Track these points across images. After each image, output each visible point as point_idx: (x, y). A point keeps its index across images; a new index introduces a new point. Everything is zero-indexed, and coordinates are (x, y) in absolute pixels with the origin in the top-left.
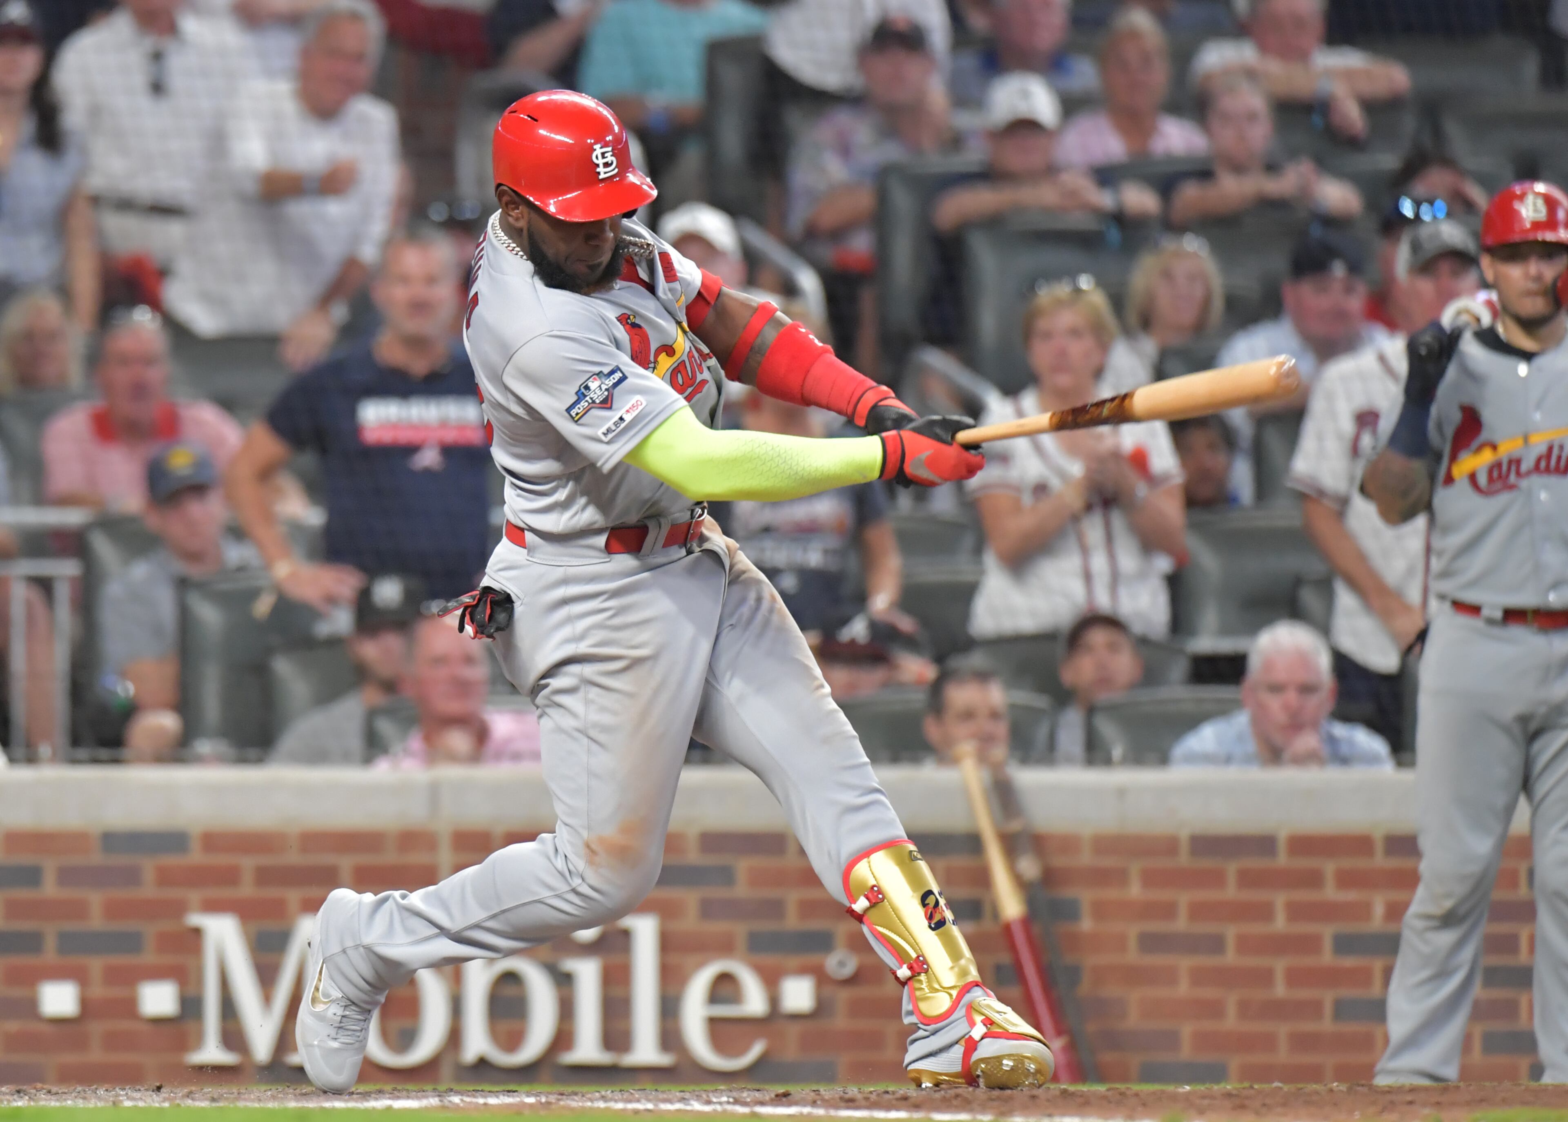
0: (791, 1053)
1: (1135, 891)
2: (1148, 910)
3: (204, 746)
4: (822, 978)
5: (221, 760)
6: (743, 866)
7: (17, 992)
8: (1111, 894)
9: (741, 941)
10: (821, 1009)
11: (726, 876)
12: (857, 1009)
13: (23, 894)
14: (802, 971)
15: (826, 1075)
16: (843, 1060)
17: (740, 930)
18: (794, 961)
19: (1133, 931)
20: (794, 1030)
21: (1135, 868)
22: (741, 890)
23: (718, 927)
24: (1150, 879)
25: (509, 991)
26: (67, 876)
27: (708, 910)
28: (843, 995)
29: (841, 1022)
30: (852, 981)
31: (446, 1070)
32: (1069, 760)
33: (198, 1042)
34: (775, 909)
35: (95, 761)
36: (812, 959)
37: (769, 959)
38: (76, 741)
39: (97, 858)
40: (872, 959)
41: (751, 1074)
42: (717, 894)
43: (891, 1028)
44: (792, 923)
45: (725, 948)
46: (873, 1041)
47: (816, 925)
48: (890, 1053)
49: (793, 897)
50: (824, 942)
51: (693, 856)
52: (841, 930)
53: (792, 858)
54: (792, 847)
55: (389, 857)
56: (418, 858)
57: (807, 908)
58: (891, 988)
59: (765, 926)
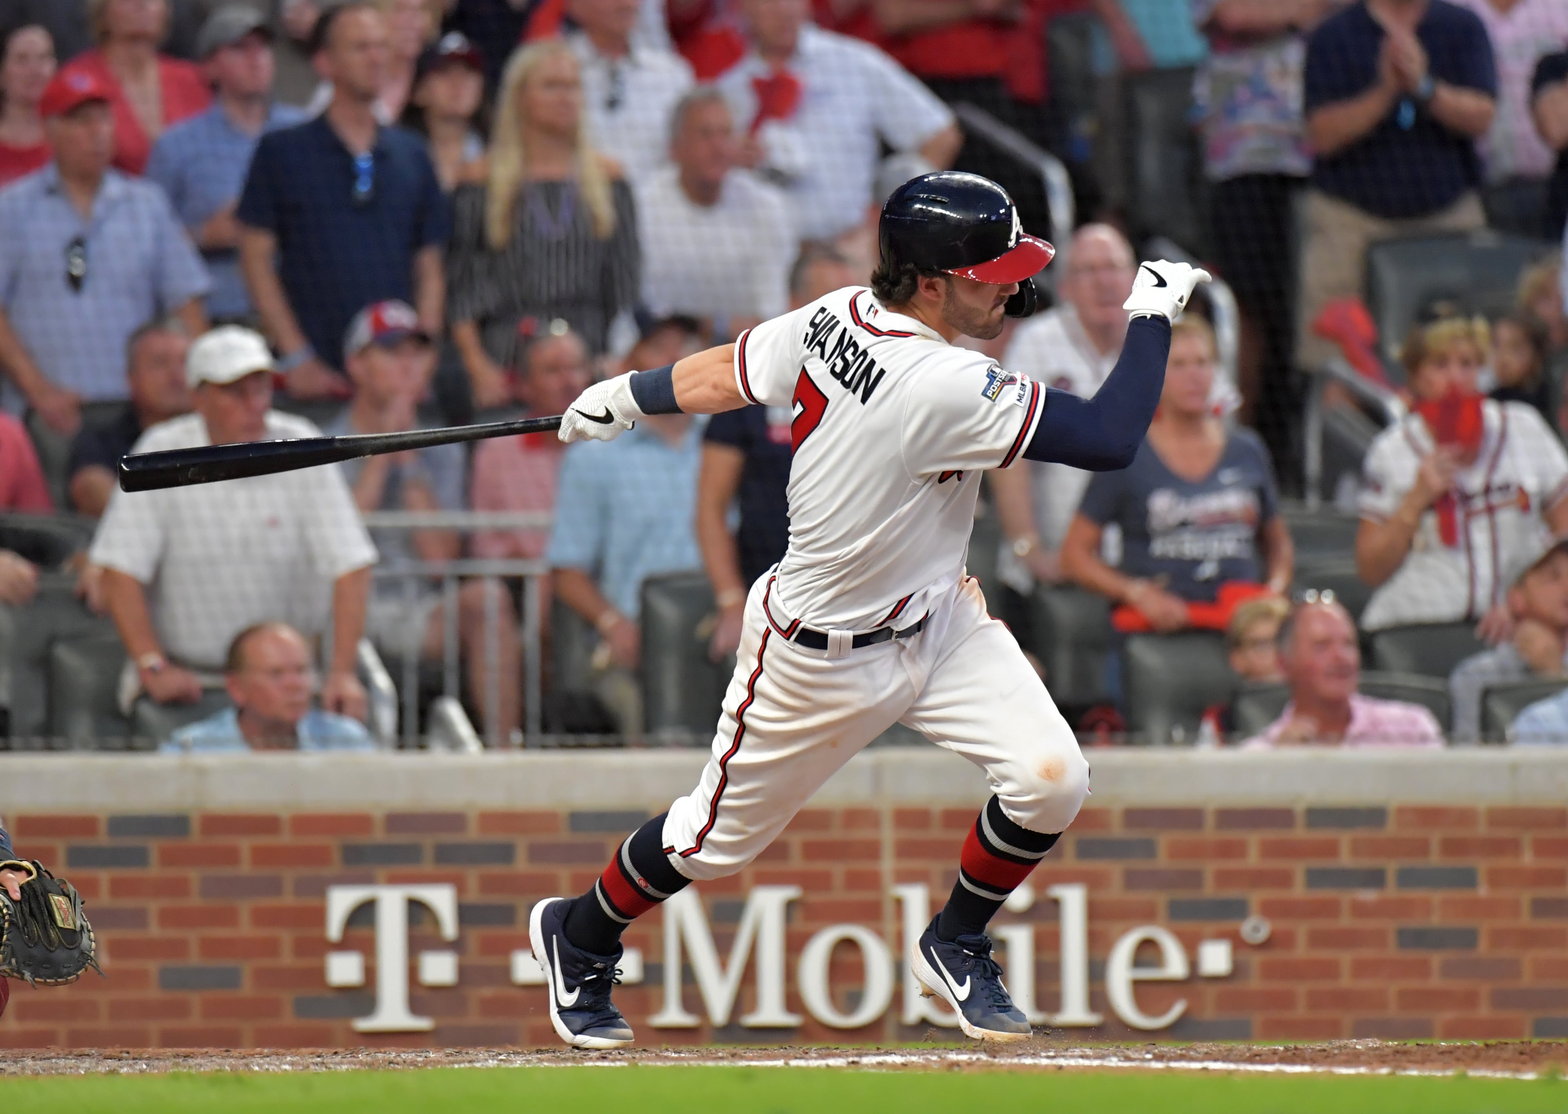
0: (1209, 1013)
1: (1528, 859)
2: (1539, 878)
3: (667, 734)
4: (1238, 944)
5: (680, 745)
6: (1164, 840)
7: (492, 961)
8: (1505, 862)
9: (1162, 908)
10: (1237, 970)
11: (1148, 849)
12: (1270, 971)
13: (497, 869)
14: (1220, 936)
15: (1241, 1032)
16: (1257, 1018)
17: (1161, 899)
18: (1210, 927)
19: (1526, 897)
20: (1211, 991)
21: (1527, 838)
22: (1162, 861)
23: (1140, 896)
24: (1541, 848)
26: (537, 853)
27: (1132, 880)
28: (1256, 960)
29: (1255, 983)
30: (1266, 945)
31: (890, 1029)
32: (1466, 740)
33: (659, 1005)
34: (1194, 879)
35: (563, 746)
36: (1228, 925)
37: (1189, 926)
38: (545, 728)
39: (564, 836)
40: (1284, 925)
41: (1172, 1031)
42: (1140, 864)
43: (1302, 989)
44: (1209, 891)
45: (1147, 915)
46: (1285, 1000)
47: (1231, 893)
48: (1301, 1012)
49: (1210, 868)
50: (1238, 910)
51: (1117, 831)
52: (1255, 897)
53: (1210, 833)
54: (1210, 821)
55: (836, 834)
56: (862, 834)
57: (1224, 878)
58: (1301, 951)
59: (1183, 895)
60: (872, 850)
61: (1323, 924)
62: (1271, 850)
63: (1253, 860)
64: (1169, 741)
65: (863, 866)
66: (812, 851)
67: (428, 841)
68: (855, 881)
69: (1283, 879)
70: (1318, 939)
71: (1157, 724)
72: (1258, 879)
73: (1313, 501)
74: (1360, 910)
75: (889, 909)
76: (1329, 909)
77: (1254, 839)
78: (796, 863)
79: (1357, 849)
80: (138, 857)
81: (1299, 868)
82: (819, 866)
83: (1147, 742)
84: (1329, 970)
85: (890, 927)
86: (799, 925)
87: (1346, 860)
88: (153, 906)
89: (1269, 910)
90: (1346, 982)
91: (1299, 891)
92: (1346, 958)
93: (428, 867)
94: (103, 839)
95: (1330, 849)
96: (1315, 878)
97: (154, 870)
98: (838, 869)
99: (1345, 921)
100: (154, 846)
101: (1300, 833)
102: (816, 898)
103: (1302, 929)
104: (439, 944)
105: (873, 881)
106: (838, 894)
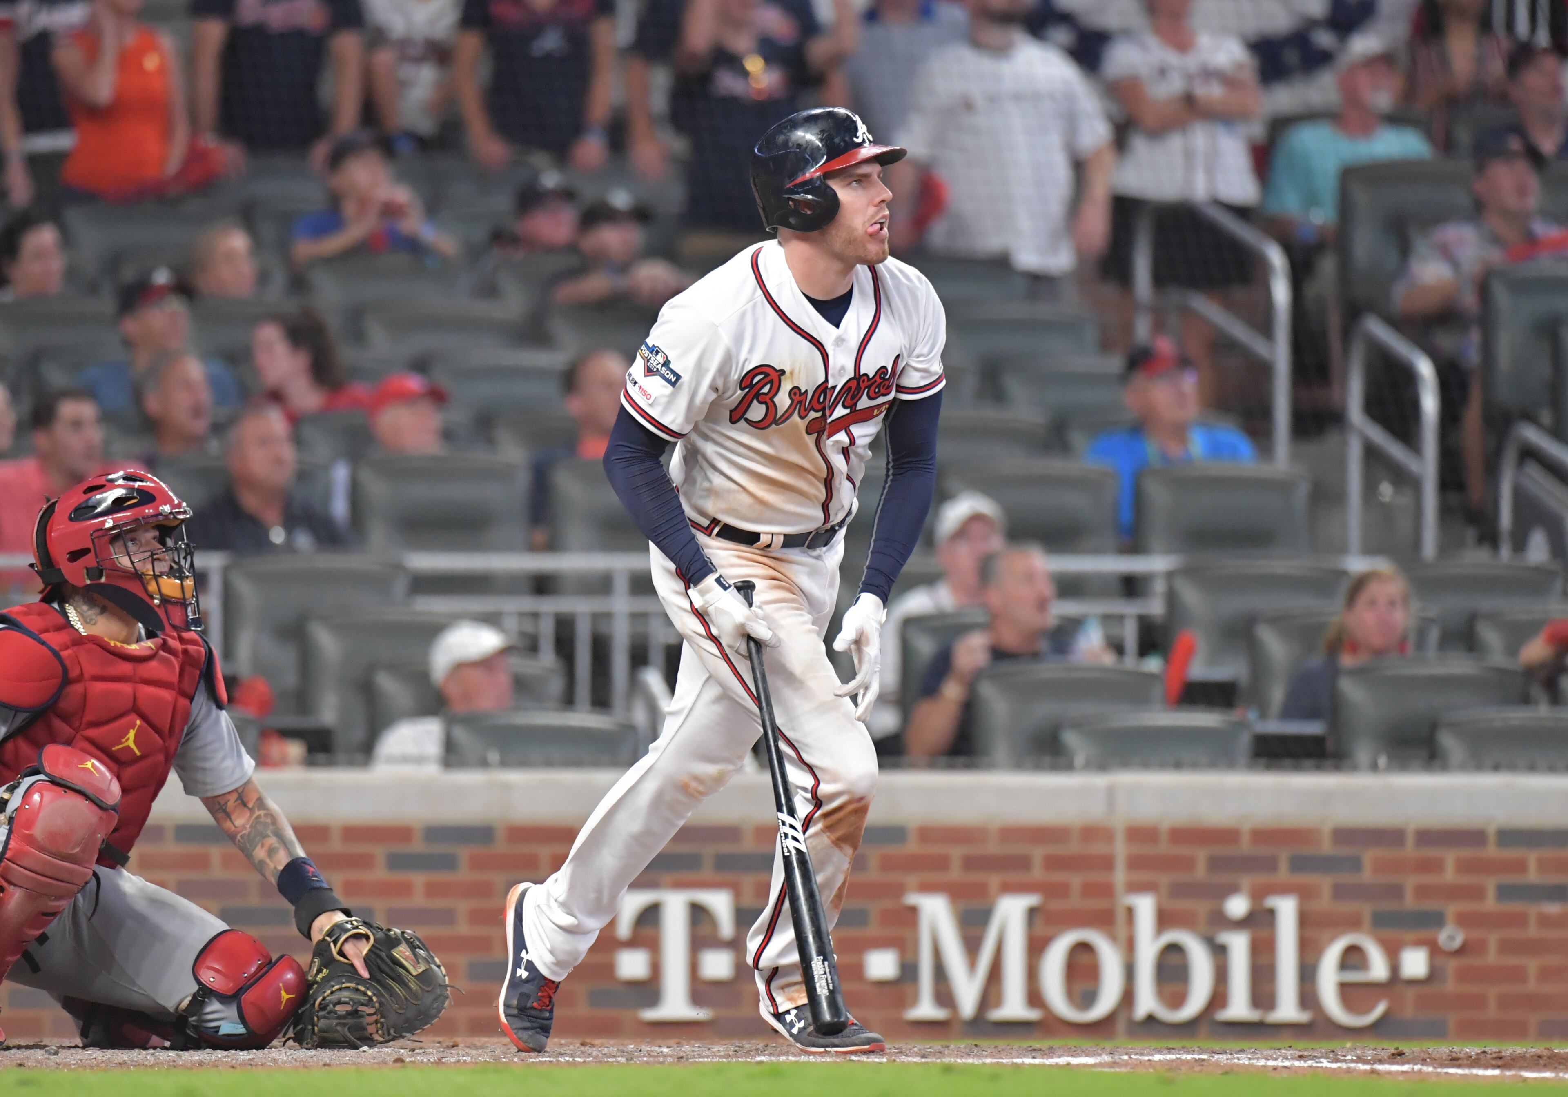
0: (1409, 1012)
4: (1435, 950)
6: (1369, 856)
9: (1367, 919)
10: (1434, 975)
11: (1355, 864)
12: (1463, 975)
14: (1418, 943)
15: (1436, 1031)
16: (1452, 1019)
17: (1366, 909)
18: (1411, 936)
20: (1411, 994)
22: (1367, 875)
23: (1347, 907)
25: (1173, 959)
27: (1339, 892)
28: (1452, 965)
29: (1450, 986)
30: (1462, 951)
31: (1121, 1025)
33: (914, 1000)
34: (1397, 892)
36: (1426, 934)
37: (1390, 934)
40: (1476, 934)
41: (1377, 1029)
42: (1348, 878)
43: (1492, 992)
44: (1410, 902)
45: (1353, 923)
46: (1479, 1002)
47: (1430, 905)
48: (1492, 1012)
49: (1410, 882)
50: (1436, 920)
51: (1327, 848)
52: (1451, 909)
53: (1410, 850)
54: (1410, 840)
55: (1073, 848)
56: (1097, 849)
57: (1422, 891)
58: (1492, 957)
59: (1387, 906)
60: (1107, 863)
61: (1513, 933)
62: (1465, 867)
63: (1450, 875)
64: (1374, 767)
65: (1097, 877)
66: (1053, 863)
67: (709, 851)
68: (1089, 890)
69: (1477, 893)
70: (1506, 947)
71: (1363, 753)
72: (1455, 892)
73: (1505, 552)
74: (1545, 921)
75: (1121, 916)
76: (1519, 920)
77: (1450, 857)
78: (1038, 873)
79: (1543, 865)
80: (449, 863)
81: (1491, 884)
82: (1059, 877)
83: (1354, 768)
84: (1517, 975)
85: (1121, 930)
86: (1040, 930)
87: (1533, 876)
88: (463, 906)
89: (1463, 920)
90: (1532, 985)
91: (1490, 903)
92: (1532, 965)
93: (707, 873)
94: (418, 846)
95: (1520, 866)
96: (1505, 892)
97: (464, 874)
98: (1076, 880)
99: (1533, 931)
100: (464, 853)
101: (1492, 851)
102: (1057, 905)
103: (1493, 939)
104: (716, 943)
105: (1107, 891)
106: (1075, 901)
